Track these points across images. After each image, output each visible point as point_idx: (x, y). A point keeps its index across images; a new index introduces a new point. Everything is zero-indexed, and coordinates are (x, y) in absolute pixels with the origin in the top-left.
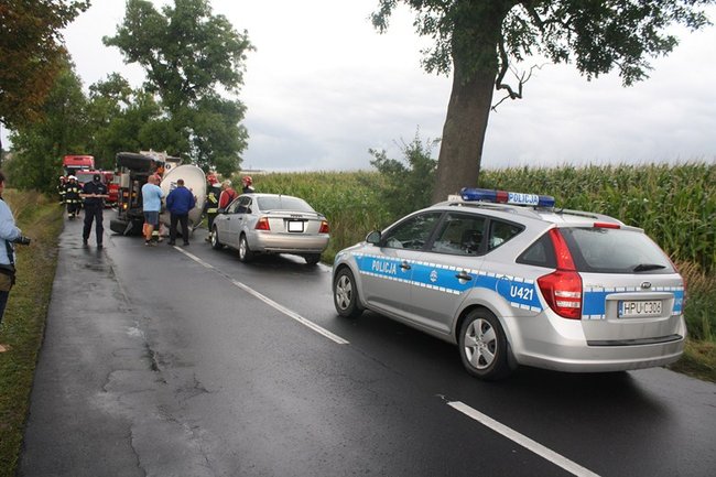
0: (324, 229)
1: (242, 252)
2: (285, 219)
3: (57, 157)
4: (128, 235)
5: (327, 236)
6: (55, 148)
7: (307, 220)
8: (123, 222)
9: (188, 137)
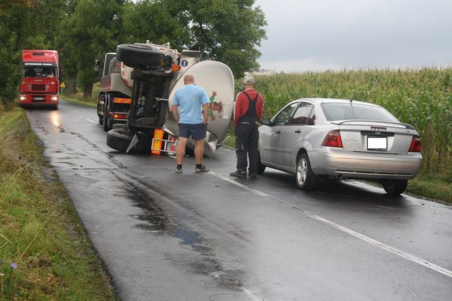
0: (415, 147)
1: (301, 176)
2: (363, 133)
3: (16, 50)
4: (132, 152)
5: (419, 156)
6: (12, 39)
7: (392, 134)
8: (123, 136)
9: (186, 24)
